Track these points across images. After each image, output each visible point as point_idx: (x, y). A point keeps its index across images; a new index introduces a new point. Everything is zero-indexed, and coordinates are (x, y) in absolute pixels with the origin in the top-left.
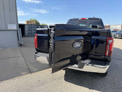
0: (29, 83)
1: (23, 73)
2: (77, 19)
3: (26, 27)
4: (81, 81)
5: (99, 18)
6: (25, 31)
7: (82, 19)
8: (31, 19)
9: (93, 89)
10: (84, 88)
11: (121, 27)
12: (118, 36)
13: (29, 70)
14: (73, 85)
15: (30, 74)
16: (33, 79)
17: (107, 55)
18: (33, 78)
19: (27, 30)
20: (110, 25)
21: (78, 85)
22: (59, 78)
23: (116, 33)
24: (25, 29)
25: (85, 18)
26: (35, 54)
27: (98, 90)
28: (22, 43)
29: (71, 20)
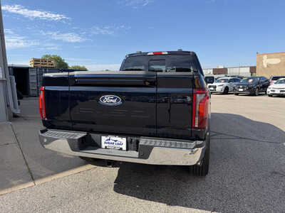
0: (27, 204)
1: (14, 182)
2: (145, 55)
3: (31, 73)
4: (152, 190)
5: (189, 52)
6: (30, 84)
7: (156, 54)
8: (47, 56)
9: (176, 204)
10: (158, 203)
11: (249, 71)
12: (242, 90)
13: (31, 173)
14: (132, 199)
15: (31, 184)
16: (37, 194)
17: (196, 126)
18: (38, 191)
19: (35, 81)
20: (226, 67)
21: (145, 198)
22: (103, 188)
23: (237, 83)
24: (30, 78)
25: (161, 52)
26: (41, 134)
27: (186, 206)
28: (18, 112)
29: (131, 56)
